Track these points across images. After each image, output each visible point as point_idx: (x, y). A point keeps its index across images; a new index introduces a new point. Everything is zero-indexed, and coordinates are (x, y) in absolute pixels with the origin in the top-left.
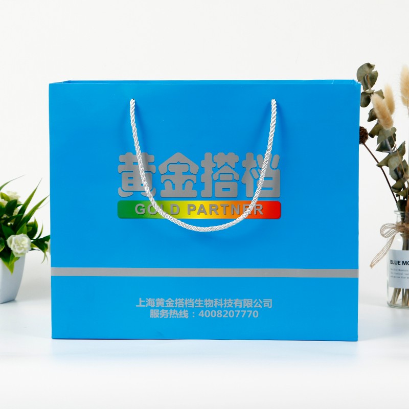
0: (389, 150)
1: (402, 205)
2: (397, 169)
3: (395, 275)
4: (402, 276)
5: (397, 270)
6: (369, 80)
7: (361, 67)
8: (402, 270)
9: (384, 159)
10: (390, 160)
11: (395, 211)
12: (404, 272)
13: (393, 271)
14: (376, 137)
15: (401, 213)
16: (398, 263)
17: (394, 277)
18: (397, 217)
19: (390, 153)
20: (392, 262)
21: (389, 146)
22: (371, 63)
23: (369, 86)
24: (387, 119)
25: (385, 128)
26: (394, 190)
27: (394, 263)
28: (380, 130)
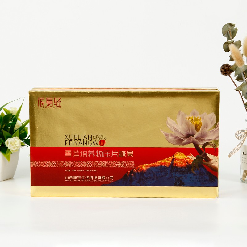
0: (243, 80)
3: (245, 162)
5: (246, 158)
6: (231, 34)
7: (225, 26)
10: (243, 87)
13: (244, 159)
14: (235, 71)
19: (244, 82)
21: (243, 77)
22: (232, 23)
23: (231, 38)
24: (240, 60)
25: (238, 66)
26: (245, 106)
27: (244, 154)
28: (237, 67)
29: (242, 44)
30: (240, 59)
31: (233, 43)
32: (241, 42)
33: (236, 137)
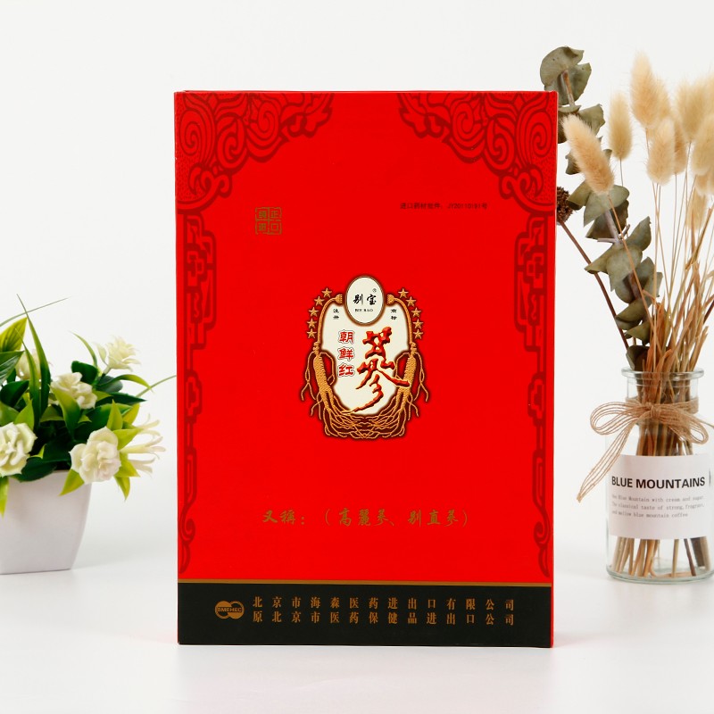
0: (611, 237)
1: (638, 357)
2: (630, 279)
3: (622, 510)
4: (635, 511)
5: (625, 499)
6: (570, 85)
8: (636, 500)
9: (601, 257)
10: (612, 259)
11: (624, 371)
12: (640, 504)
13: (617, 501)
14: (584, 207)
15: (637, 376)
16: (628, 482)
17: (620, 513)
18: (628, 382)
19: (614, 243)
20: (614, 481)
21: (613, 227)
23: (570, 97)
24: (600, 171)
25: (595, 191)
26: (621, 323)
27: (619, 483)
28: (590, 193)
29: (605, 118)
30: (600, 167)
31: (576, 112)
32: (602, 112)
33: (594, 428)
